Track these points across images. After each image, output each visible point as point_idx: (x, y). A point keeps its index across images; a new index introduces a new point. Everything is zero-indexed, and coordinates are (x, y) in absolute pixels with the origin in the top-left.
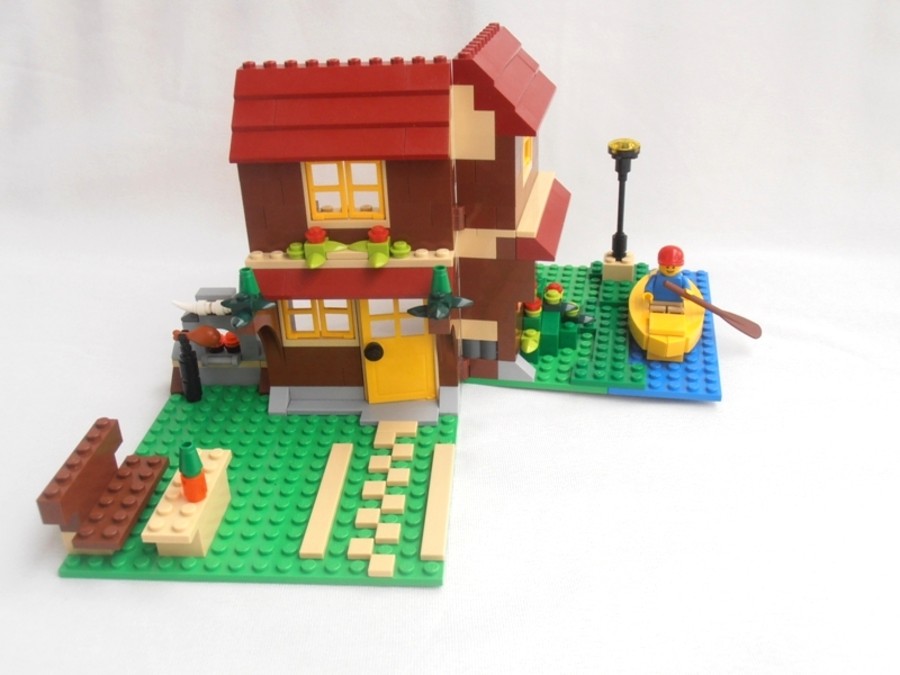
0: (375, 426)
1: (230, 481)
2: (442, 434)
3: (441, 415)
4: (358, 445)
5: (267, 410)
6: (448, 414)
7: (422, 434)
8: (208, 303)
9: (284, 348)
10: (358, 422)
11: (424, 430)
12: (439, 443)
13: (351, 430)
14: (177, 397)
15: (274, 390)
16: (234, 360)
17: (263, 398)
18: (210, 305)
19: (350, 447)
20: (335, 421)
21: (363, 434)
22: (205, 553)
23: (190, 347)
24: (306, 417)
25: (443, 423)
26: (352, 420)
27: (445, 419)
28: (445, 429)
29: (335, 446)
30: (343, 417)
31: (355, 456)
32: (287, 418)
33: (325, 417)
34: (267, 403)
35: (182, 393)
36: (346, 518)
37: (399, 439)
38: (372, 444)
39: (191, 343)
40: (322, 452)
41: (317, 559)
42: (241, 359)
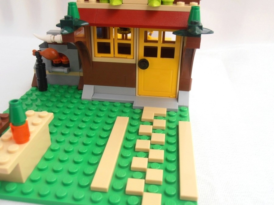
0: (142, 110)
1: (51, 133)
2: (181, 116)
3: (179, 106)
4: (132, 118)
5: (81, 97)
6: (183, 106)
7: (169, 115)
8: (53, 36)
9: (92, 62)
10: (131, 107)
11: (171, 113)
12: (181, 121)
13: (127, 110)
14: (34, 88)
15: (86, 87)
16: (65, 70)
17: (80, 92)
18: (54, 37)
19: (127, 119)
20: (119, 105)
21: (134, 113)
22: (24, 180)
23: (42, 61)
24: (101, 102)
25: (181, 110)
26: (128, 105)
27: (182, 108)
28: (183, 114)
29: (118, 117)
30: (123, 103)
31: (130, 125)
32: (92, 102)
33: (112, 103)
34: (81, 94)
35: (37, 87)
36: (125, 163)
37: (156, 117)
38: (140, 119)
39: (43, 58)
40: (110, 121)
41: (102, 191)
42: (69, 71)
